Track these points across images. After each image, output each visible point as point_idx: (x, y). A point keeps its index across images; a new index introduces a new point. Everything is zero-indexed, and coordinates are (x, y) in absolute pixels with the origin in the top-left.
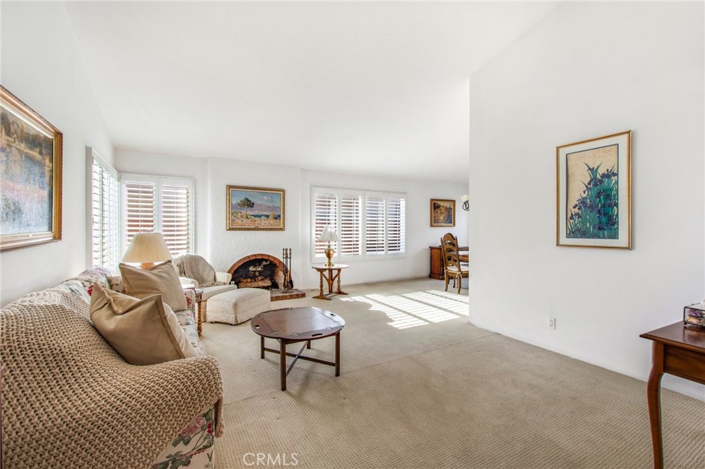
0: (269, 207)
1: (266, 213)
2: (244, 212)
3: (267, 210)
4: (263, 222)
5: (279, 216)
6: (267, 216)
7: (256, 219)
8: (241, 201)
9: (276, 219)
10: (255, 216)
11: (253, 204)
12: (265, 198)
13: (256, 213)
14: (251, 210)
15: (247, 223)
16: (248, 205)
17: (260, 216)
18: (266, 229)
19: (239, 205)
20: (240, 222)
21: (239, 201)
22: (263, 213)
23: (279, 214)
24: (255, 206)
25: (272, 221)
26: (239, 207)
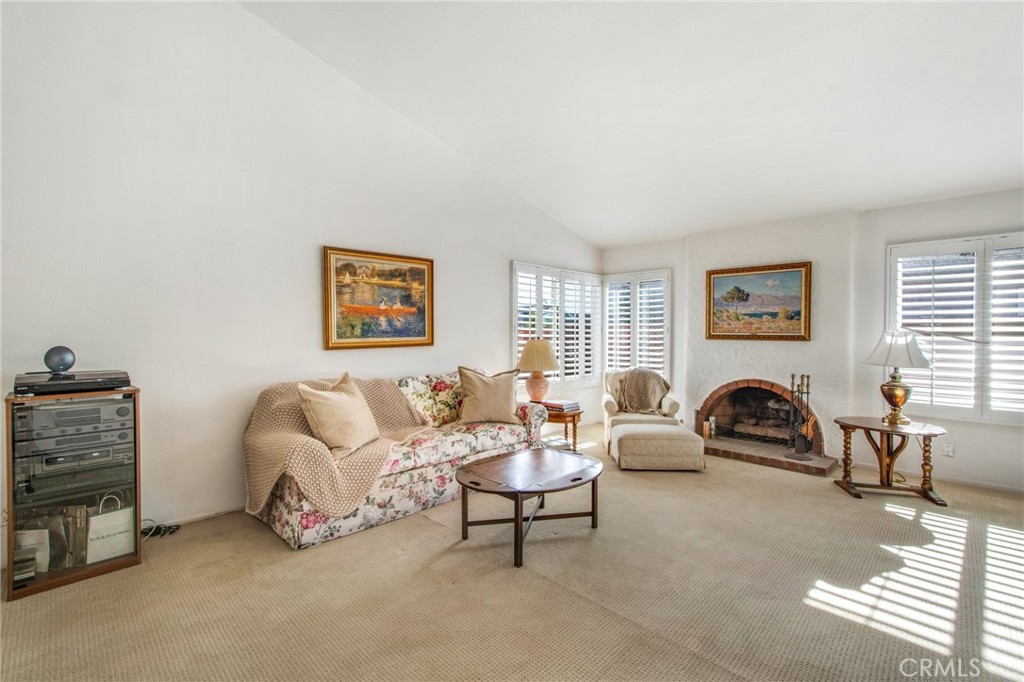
0: (777, 298)
1: (771, 310)
2: (732, 310)
3: (773, 304)
4: (766, 326)
5: (798, 313)
6: (774, 315)
7: (753, 320)
8: (728, 293)
9: (792, 318)
10: (751, 315)
11: (748, 295)
12: (770, 283)
13: (752, 310)
14: (744, 306)
15: (737, 327)
16: (738, 298)
17: (760, 316)
18: (769, 338)
19: (725, 299)
20: (726, 326)
21: (724, 294)
22: (766, 310)
23: (796, 309)
24: (750, 299)
25: (782, 325)
26: (725, 303)
